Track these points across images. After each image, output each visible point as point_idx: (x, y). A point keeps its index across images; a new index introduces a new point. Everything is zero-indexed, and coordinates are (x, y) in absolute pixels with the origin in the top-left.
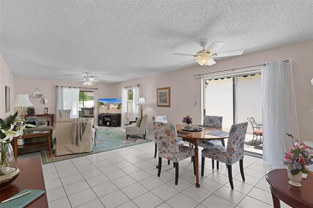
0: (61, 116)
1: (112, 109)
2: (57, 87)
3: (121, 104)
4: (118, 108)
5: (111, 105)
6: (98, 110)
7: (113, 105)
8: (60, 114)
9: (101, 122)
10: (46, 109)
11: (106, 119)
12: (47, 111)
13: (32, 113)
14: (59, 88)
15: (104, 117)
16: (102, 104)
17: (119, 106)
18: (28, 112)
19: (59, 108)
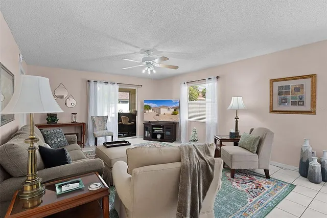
0: (94, 126)
1: (165, 115)
2: (89, 81)
3: (179, 108)
4: (174, 114)
5: (162, 109)
6: (143, 117)
7: (166, 110)
8: (94, 122)
9: (148, 134)
10: (74, 115)
11: (157, 130)
12: (75, 118)
13: (53, 121)
14: (92, 84)
15: (153, 126)
16: (149, 108)
17: (175, 110)
18: (47, 119)
19: (91, 114)
